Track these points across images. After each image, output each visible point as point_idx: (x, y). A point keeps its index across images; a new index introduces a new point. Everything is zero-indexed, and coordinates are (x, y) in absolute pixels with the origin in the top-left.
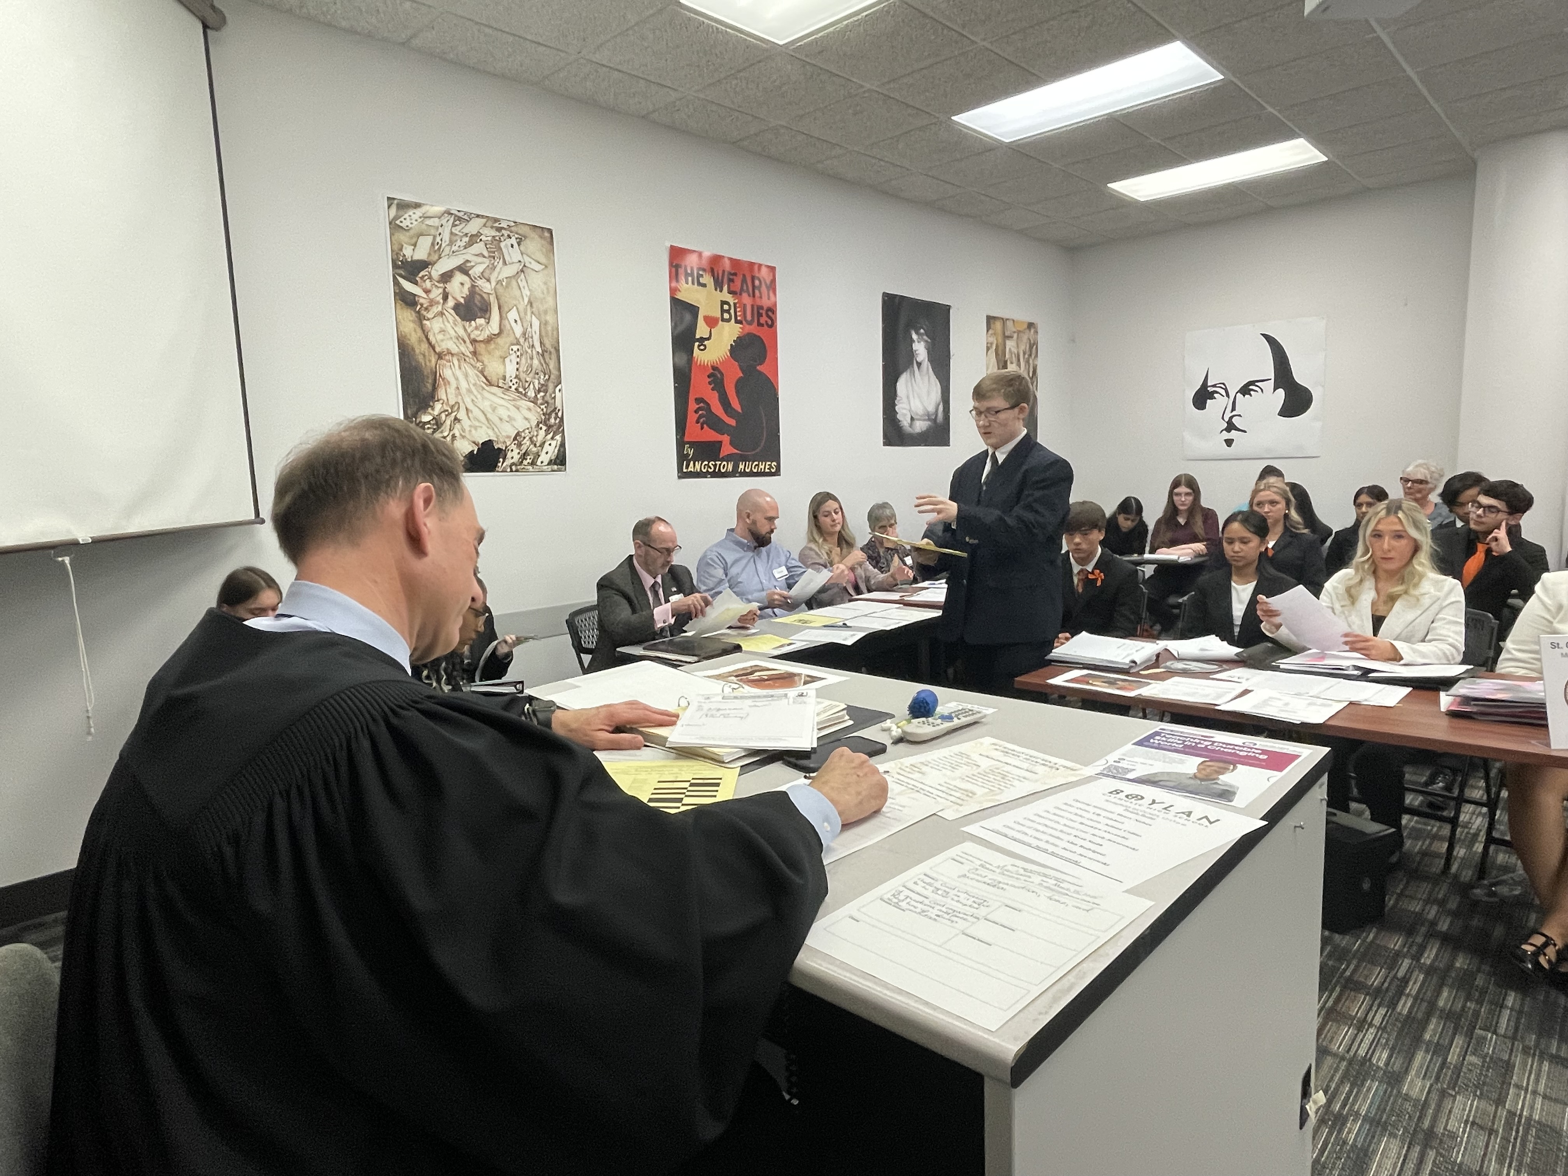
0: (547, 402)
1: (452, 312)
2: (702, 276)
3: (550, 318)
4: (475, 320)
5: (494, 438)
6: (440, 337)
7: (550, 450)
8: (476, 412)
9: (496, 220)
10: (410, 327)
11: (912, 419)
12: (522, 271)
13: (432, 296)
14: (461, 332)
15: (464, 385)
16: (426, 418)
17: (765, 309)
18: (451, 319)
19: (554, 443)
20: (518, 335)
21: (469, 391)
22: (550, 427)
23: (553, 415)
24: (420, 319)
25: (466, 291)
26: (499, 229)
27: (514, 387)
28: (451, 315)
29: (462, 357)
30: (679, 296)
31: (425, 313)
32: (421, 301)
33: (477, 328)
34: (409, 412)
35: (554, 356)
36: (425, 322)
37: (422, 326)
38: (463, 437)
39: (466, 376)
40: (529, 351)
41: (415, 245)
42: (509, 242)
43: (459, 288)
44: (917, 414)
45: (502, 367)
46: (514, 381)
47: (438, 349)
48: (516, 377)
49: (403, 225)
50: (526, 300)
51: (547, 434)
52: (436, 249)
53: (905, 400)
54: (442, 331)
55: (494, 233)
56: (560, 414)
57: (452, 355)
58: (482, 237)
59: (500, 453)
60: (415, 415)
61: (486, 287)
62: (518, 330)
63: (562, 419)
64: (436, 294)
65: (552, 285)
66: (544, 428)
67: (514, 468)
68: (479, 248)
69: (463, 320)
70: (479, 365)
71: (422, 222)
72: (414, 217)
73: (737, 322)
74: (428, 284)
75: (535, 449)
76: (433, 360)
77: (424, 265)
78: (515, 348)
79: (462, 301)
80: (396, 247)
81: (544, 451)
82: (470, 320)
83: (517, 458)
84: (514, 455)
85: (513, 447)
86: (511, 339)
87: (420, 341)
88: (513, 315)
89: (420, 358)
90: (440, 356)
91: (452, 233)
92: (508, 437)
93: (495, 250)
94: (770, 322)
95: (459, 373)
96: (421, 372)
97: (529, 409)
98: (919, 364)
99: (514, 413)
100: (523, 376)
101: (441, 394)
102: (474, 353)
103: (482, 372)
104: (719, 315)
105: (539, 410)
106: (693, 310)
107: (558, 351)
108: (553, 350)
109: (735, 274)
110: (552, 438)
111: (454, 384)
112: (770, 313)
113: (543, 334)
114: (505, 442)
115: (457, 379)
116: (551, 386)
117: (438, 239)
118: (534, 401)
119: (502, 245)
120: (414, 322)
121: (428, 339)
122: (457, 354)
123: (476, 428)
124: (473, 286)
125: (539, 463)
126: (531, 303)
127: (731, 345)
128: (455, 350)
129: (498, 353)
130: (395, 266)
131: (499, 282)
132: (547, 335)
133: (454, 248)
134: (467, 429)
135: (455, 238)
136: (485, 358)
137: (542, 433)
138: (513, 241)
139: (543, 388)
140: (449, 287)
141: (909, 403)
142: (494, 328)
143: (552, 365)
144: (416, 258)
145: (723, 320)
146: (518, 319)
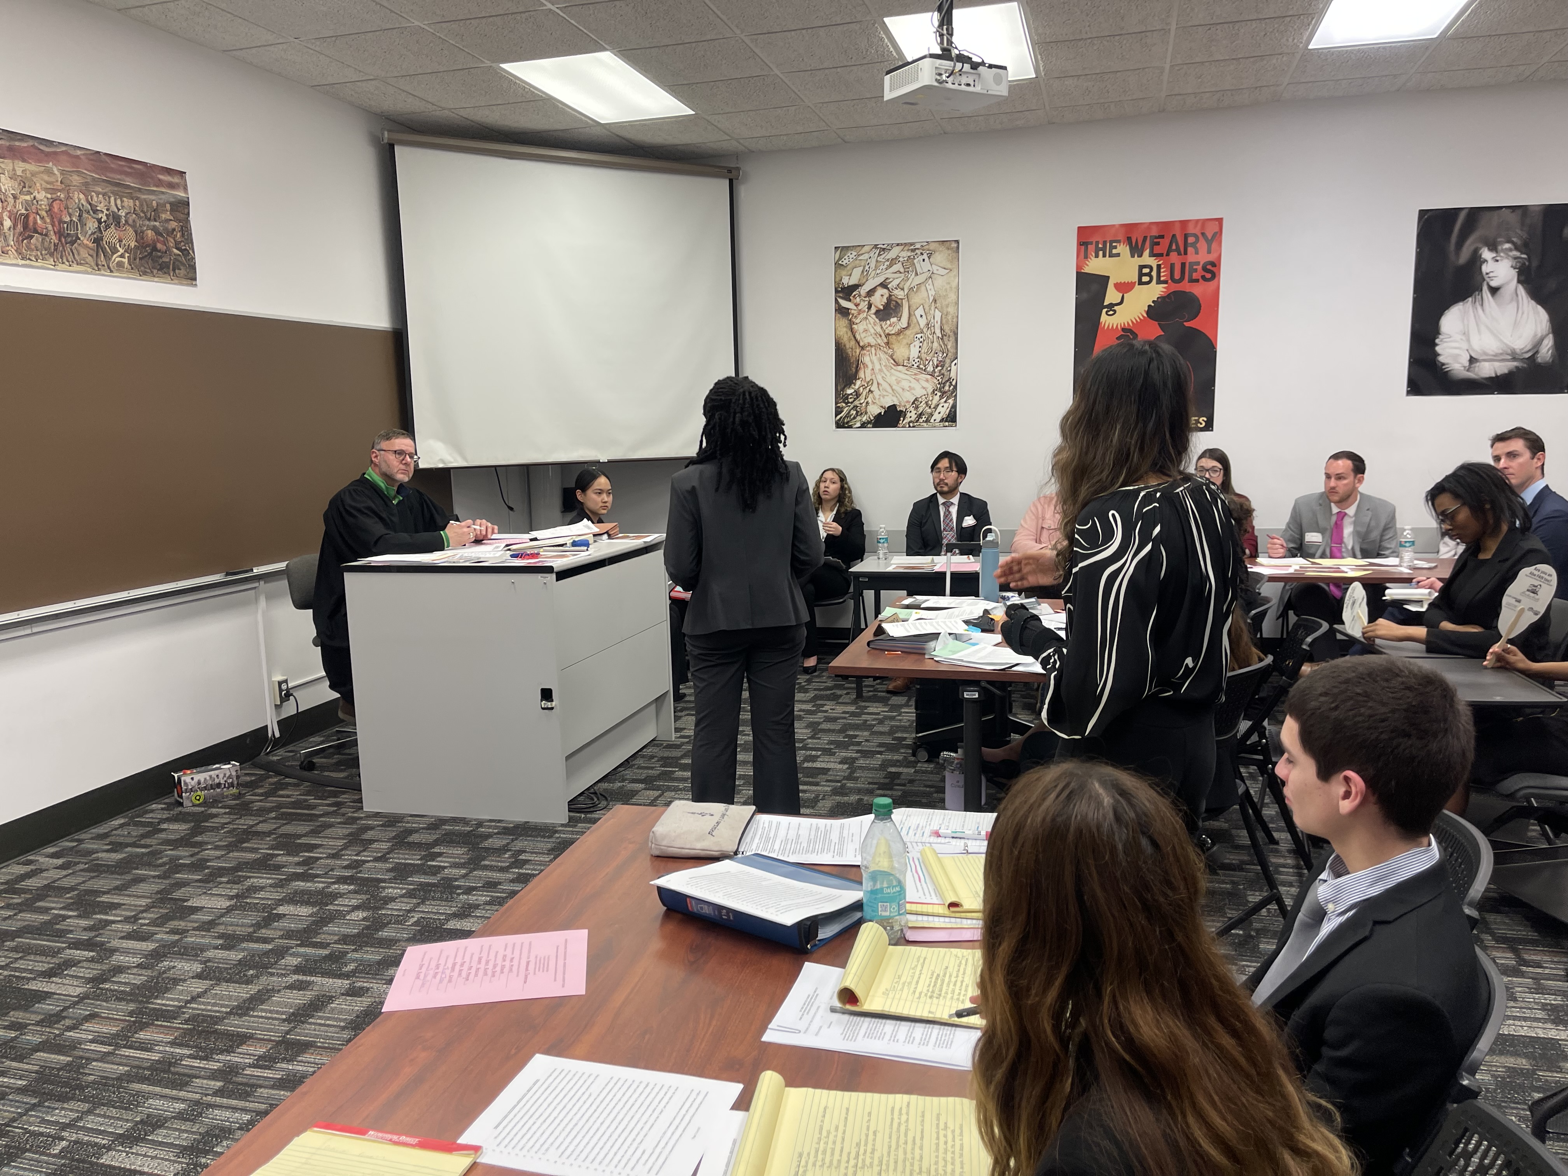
0: (943, 375)
1: (874, 316)
2: (1115, 247)
3: (951, 310)
4: (889, 319)
5: (896, 403)
6: (863, 335)
7: (943, 410)
8: (884, 385)
9: (912, 244)
10: (844, 332)
11: (1472, 360)
12: (930, 277)
13: (860, 308)
14: (879, 329)
15: (877, 367)
16: (849, 391)
17: (1201, 264)
18: (872, 321)
19: (946, 405)
20: (922, 326)
21: (881, 370)
22: (943, 393)
23: (948, 384)
24: (851, 323)
25: (885, 300)
26: (913, 250)
27: (916, 365)
28: (873, 318)
29: (878, 346)
30: (1087, 270)
31: (854, 320)
32: (853, 312)
33: (890, 325)
34: (839, 388)
35: (952, 339)
36: (854, 326)
37: (852, 330)
38: (874, 403)
39: (880, 359)
40: (931, 337)
41: (850, 275)
42: (921, 258)
43: (879, 300)
44: (1485, 354)
45: (907, 351)
46: (916, 360)
47: (861, 344)
48: (918, 357)
49: (844, 263)
50: (931, 299)
51: (941, 397)
52: (865, 274)
53: (1458, 337)
54: (865, 331)
55: (909, 254)
56: (954, 383)
57: (872, 346)
58: (901, 259)
59: (902, 414)
60: (843, 390)
61: (900, 294)
62: (923, 322)
63: (955, 387)
64: (864, 305)
65: (954, 284)
66: (939, 394)
67: (911, 425)
68: (898, 267)
69: (880, 320)
70: (890, 351)
71: (856, 259)
72: (851, 256)
73: (1159, 282)
74: (858, 299)
75: (929, 410)
76: (858, 351)
77: (856, 287)
78: (919, 336)
79: (882, 308)
80: (837, 280)
81: (938, 411)
82: (886, 320)
83: (914, 417)
84: (912, 415)
85: (912, 409)
86: (917, 329)
87: (850, 340)
88: (919, 312)
89: (849, 351)
90: (863, 348)
91: (877, 261)
92: (908, 402)
93: (909, 266)
94: (1208, 276)
95: (874, 358)
96: (849, 360)
97: (927, 381)
98: (1494, 291)
99: (914, 384)
100: (924, 356)
101: (861, 374)
102: (887, 343)
103: (891, 357)
104: (1136, 279)
105: (935, 381)
106: (1103, 281)
107: (956, 334)
108: (952, 334)
109: (1162, 237)
110: (945, 402)
111: (870, 367)
112: (1209, 267)
113: (944, 321)
114: (905, 406)
115: (873, 363)
116: (948, 361)
117: (867, 268)
118: (932, 375)
119: (915, 261)
120: (846, 327)
121: (855, 337)
122: (875, 346)
123: (883, 397)
124: (890, 296)
125: (932, 421)
126: (935, 301)
127: (1149, 306)
128: (873, 342)
129: (905, 342)
130: (837, 291)
131: (911, 289)
132: (947, 322)
133: (878, 271)
134: (877, 397)
135: (878, 264)
136: (895, 347)
137: (937, 398)
138: (925, 256)
139: (941, 364)
140: (872, 299)
141: (1468, 340)
142: (904, 323)
143: (950, 345)
144: (850, 284)
145: (1141, 283)
146: (923, 314)
